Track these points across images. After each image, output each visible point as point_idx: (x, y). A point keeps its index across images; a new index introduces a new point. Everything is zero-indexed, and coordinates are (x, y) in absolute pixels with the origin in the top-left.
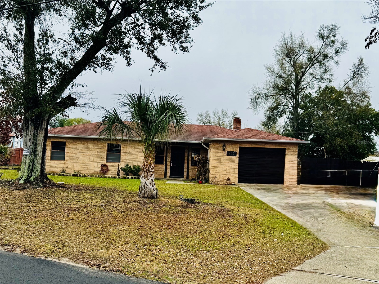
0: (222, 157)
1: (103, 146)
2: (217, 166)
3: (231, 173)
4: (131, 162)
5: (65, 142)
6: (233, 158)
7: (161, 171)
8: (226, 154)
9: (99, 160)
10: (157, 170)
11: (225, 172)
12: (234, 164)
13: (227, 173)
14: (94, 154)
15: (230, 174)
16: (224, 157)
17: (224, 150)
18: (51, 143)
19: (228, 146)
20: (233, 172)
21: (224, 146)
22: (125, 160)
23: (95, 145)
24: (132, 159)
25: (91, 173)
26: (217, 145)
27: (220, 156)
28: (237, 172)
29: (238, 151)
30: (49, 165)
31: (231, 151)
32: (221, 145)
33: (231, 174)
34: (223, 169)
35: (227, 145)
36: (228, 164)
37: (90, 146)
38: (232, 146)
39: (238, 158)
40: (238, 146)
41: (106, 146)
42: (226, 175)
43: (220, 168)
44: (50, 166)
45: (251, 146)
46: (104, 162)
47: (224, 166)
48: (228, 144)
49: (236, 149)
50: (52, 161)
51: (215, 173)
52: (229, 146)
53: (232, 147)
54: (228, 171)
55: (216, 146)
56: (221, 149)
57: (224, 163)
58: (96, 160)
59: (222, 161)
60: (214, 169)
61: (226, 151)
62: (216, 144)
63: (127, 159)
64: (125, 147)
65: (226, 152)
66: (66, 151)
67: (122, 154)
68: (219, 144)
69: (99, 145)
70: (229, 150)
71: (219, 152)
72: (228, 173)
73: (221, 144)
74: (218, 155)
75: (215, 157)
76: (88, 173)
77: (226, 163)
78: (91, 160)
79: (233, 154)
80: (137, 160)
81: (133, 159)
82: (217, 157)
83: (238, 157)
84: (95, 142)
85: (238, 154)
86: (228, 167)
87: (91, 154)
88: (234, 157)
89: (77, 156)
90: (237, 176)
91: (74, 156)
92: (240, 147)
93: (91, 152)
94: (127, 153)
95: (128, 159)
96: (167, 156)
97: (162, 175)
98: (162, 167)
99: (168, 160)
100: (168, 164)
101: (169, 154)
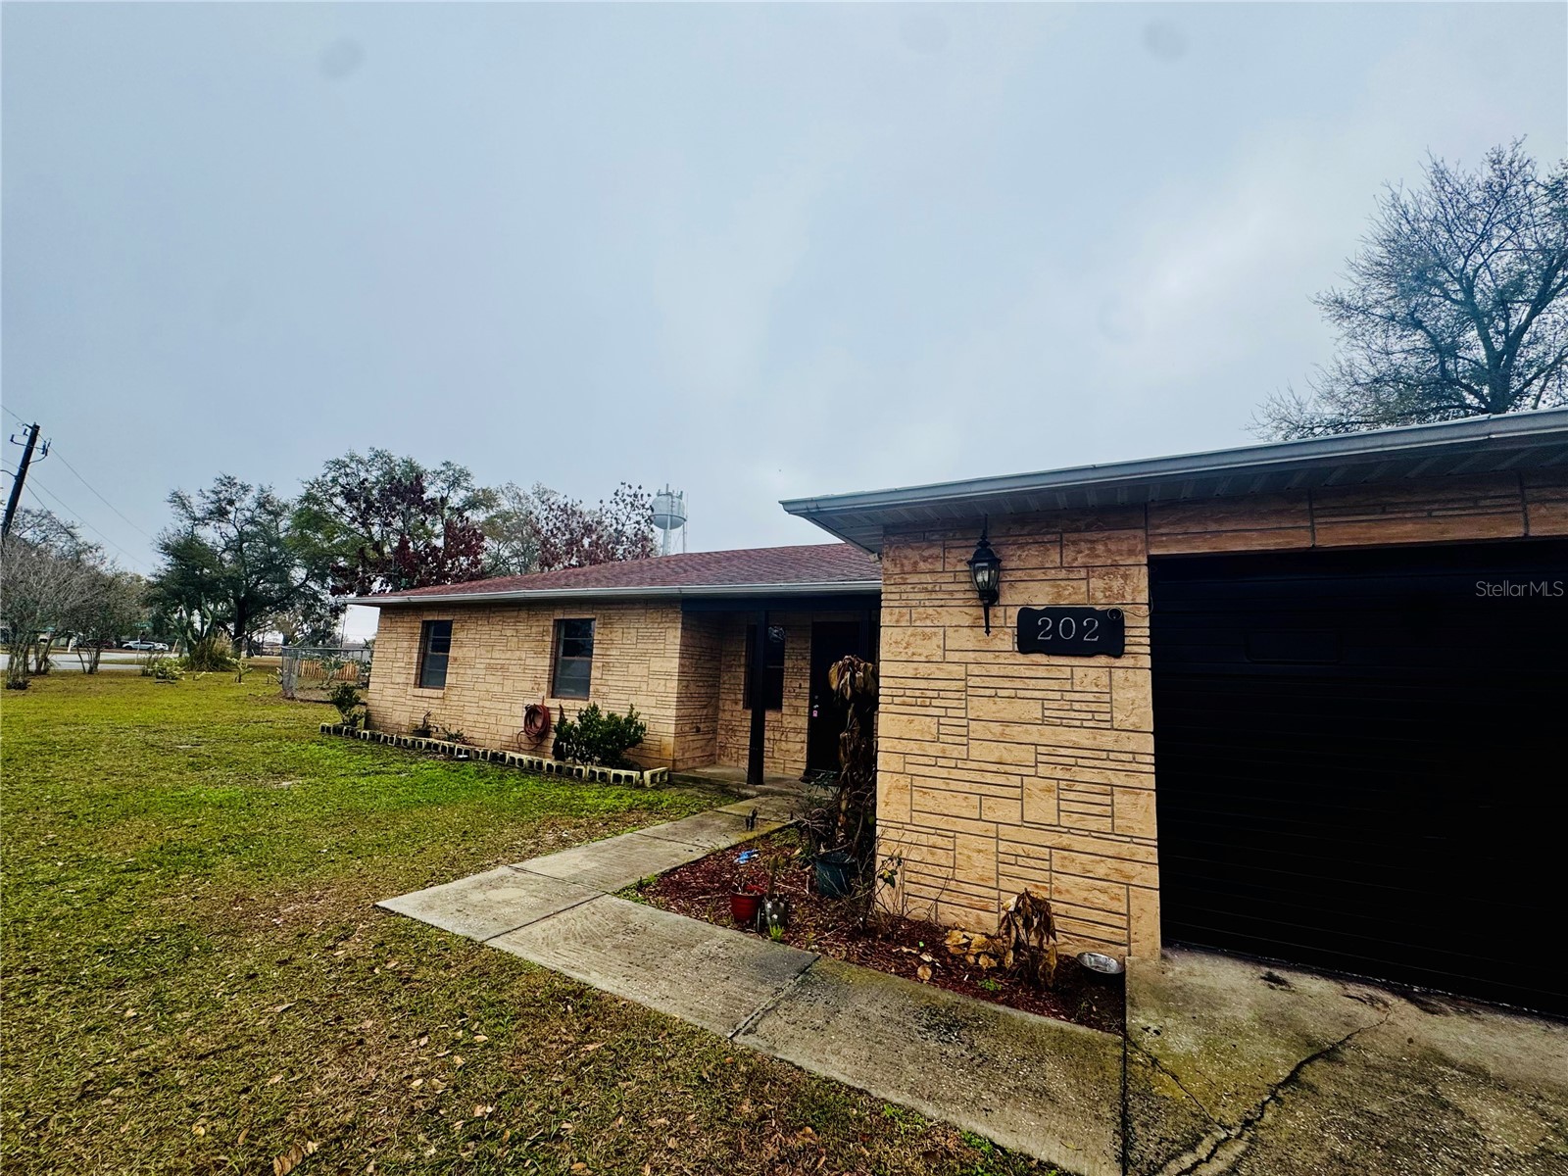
0: (974, 669)
1: (541, 629)
2: (933, 749)
3: (1069, 830)
4: (623, 697)
5: (451, 621)
6: (1088, 672)
7: (768, 739)
8: (1007, 641)
9: (528, 685)
11: (1010, 812)
12: (1107, 740)
13: (1024, 823)
14: (515, 662)
15: (1066, 840)
16: (995, 670)
17: (989, 597)
18: (423, 628)
19: (1031, 556)
20: (1093, 824)
21: (987, 556)
22: (605, 689)
23: (521, 627)
24: (626, 684)
25: (503, 738)
26: (922, 566)
27: (951, 657)
28: (1152, 831)
29: (1144, 597)
30: (410, 703)
31: (1064, 603)
32: (958, 560)
33: (1078, 843)
34: (989, 778)
35: (1015, 559)
36: (1034, 734)
37: (509, 633)
38: (1069, 554)
39: (1145, 679)
40: (1131, 552)
41: (551, 629)
42: (1019, 849)
43: (956, 774)
44: (411, 709)
45: (1301, 541)
46: (540, 697)
47: (996, 752)
48: (1021, 546)
49: (1117, 584)
50: (419, 691)
51: (918, 818)
52: (1034, 562)
53: (1070, 569)
54: (1041, 808)
55: (916, 572)
56: (963, 590)
57: (996, 728)
58: (520, 686)
59: (981, 707)
60: (904, 781)
61: (1014, 613)
62: (914, 555)
63: (610, 683)
64: (607, 631)
65: (1013, 621)
66: (450, 654)
67: (596, 662)
68: (937, 551)
69: (531, 626)
70: (1040, 596)
71: (946, 620)
72: (1039, 826)
73: (955, 553)
74: (932, 648)
75: (910, 671)
76: (497, 737)
77: (1017, 729)
78: (508, 686)
79: (1081, 631)
80: (644, 687)
81: (631, 684)
82: (924, 669)
83: (1147, 662)
84: (523, 614)
85: (1138, 631)
86: (1042, 770)
87: (508, 662)
88: (1102, 660)
89: (475, 671)
90: (1153, 876)
91: (469, 671)
92: (1154, 563)
93: (508, 655)
94: (612, 659)
95: (614, 683)
96: (795, 670)
97: (775, 763)
98: (776, 724)
99: (800, 687)
100: (801, 710)
101: (805, 659)
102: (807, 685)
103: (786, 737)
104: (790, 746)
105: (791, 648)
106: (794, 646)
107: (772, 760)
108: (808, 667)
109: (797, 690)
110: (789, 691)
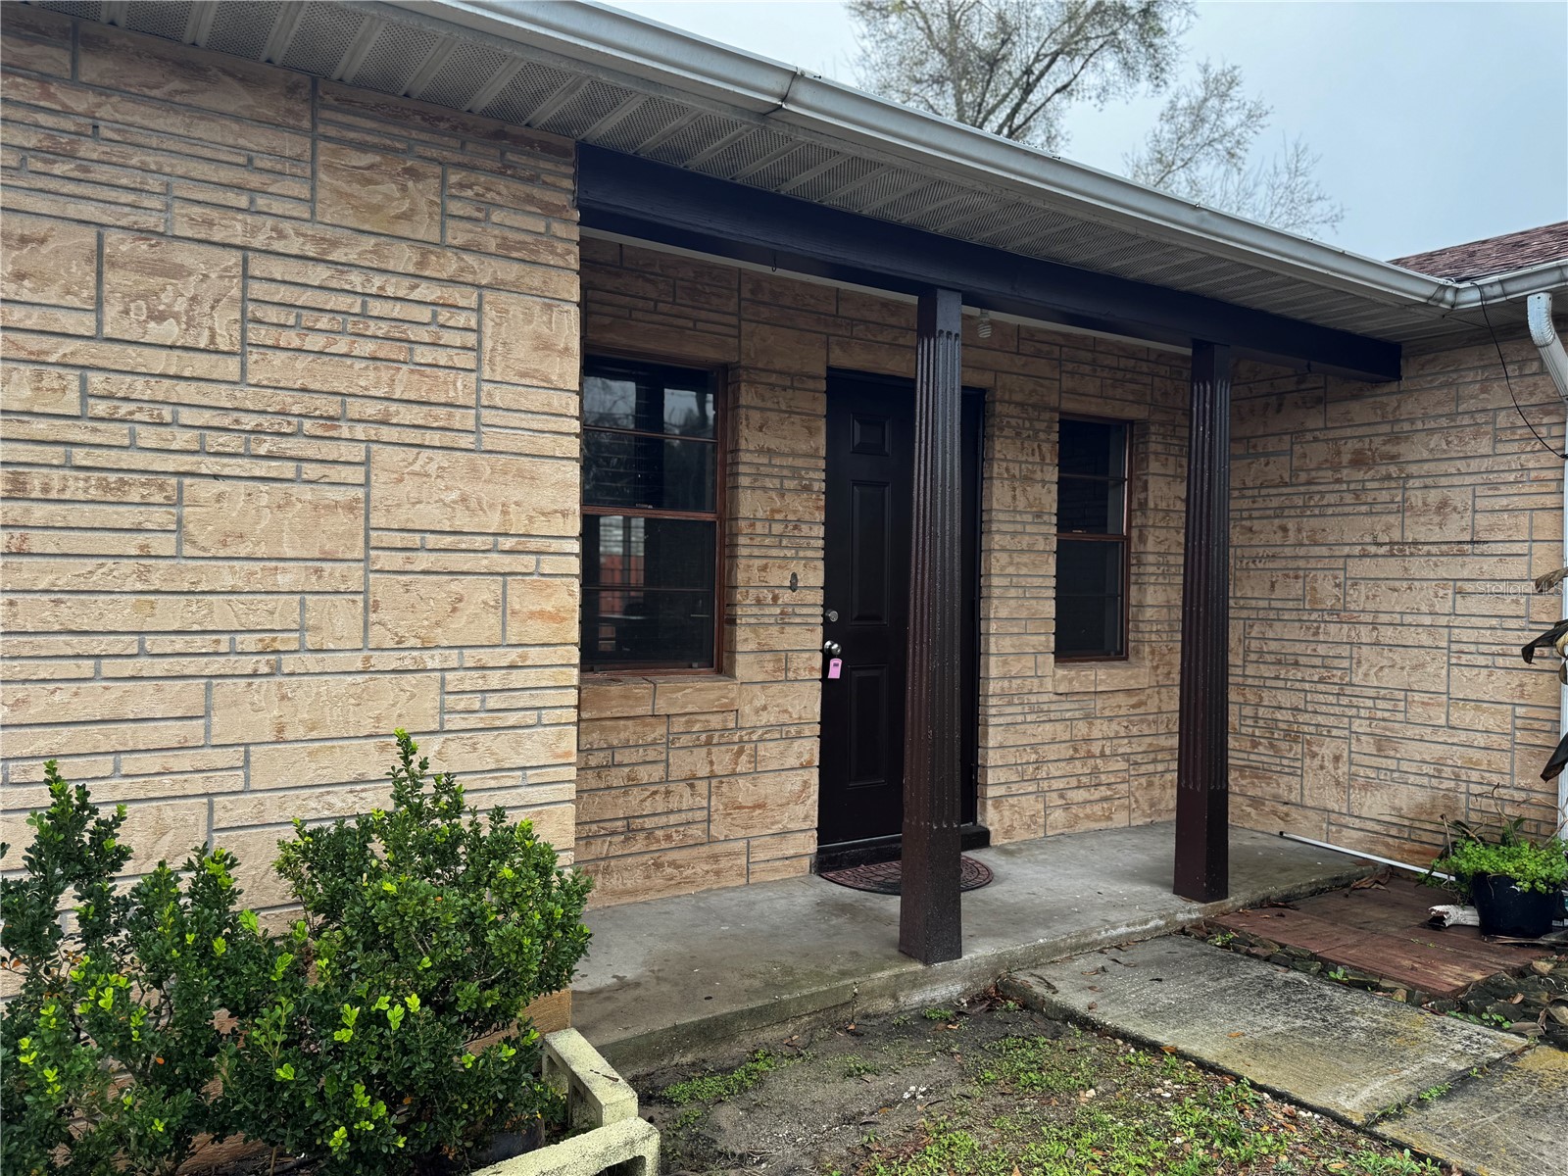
7: (691, 781)
10: (633, 782)
81: (222, 613)
96: (777, 528)
97: (715, 858)
98: (715, 721)
99: (793, 587)
100: (799, 661)
101: (807, 489)
102: (815, 576)
103: (754, 758)
104: (767, 787)
105: (761, 451)
106: (772, 443)
107: (705, 850)
108: (820, 516)
109: (786, 596)
110: (759, 602)
